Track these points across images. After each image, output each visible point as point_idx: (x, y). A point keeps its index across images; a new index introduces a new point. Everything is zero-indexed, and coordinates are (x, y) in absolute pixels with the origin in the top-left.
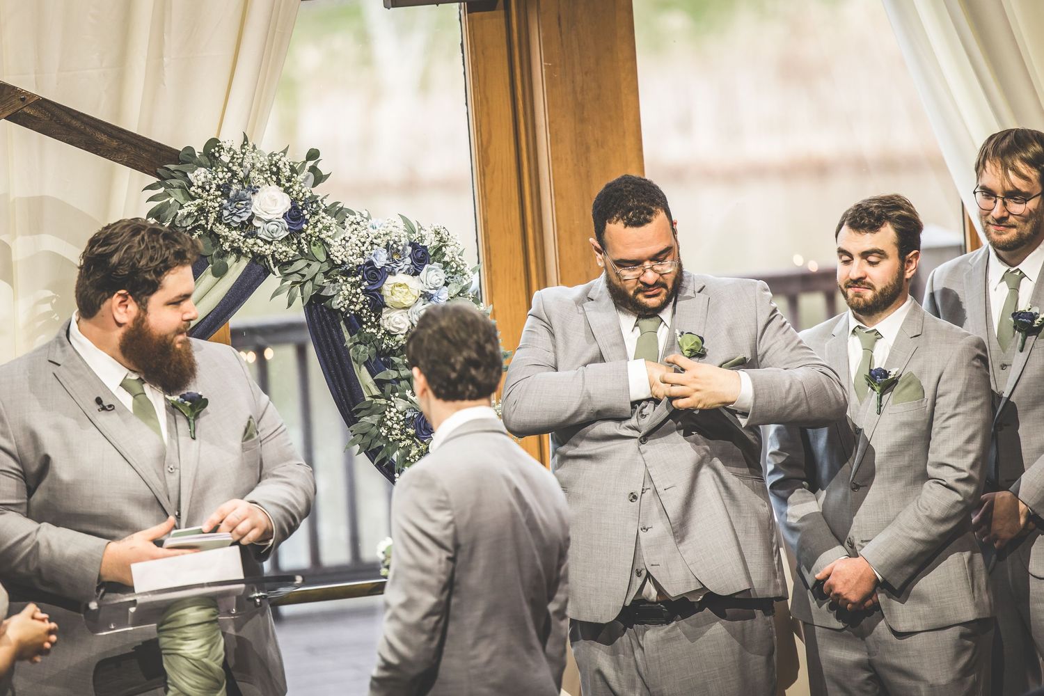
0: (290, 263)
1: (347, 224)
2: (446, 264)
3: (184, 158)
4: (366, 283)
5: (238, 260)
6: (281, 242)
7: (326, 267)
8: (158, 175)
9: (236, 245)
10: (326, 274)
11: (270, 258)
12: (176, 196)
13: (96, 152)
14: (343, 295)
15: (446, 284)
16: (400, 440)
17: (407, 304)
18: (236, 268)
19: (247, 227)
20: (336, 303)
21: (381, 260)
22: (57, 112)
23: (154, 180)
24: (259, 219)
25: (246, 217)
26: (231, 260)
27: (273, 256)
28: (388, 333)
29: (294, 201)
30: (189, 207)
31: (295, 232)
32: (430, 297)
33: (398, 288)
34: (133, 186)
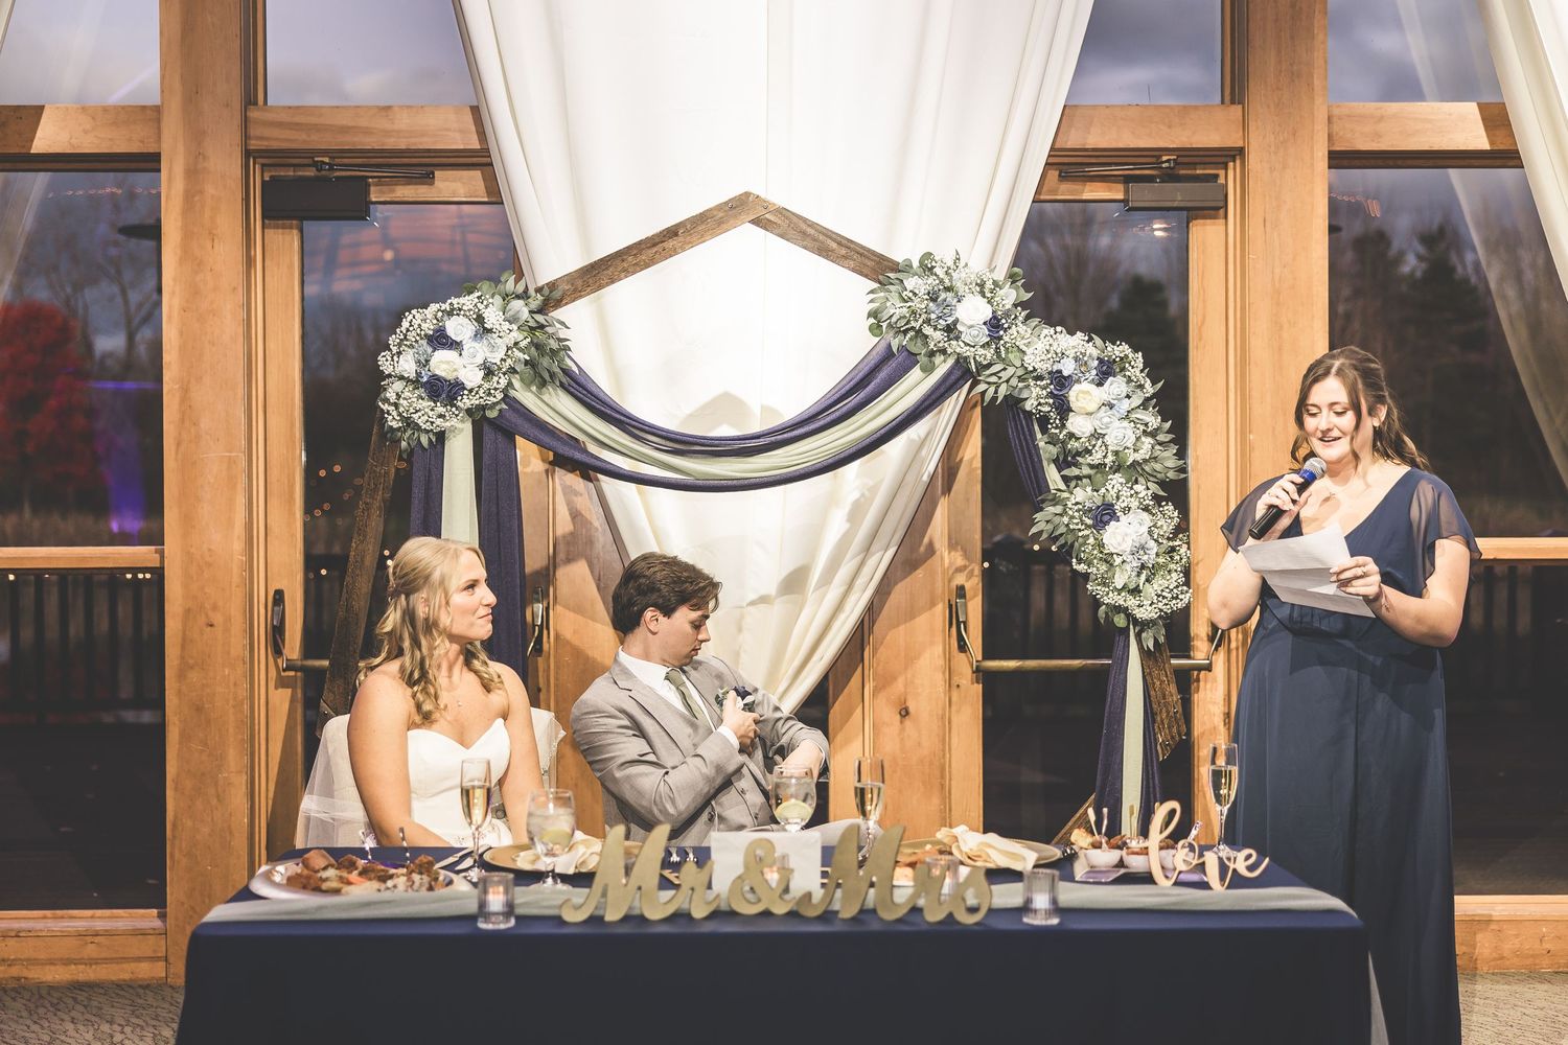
0: (989, 365)
1: (1042, 336)
2: (1129, 380)
3: (903, 269)
4: (1052, 387)
5: (945, 361)
6: (983, 346)
7: (1020, 372)
8: (880, 283)
9: (941, 345)
10: (1021, 379)
11: (972, 361)
12: (895, 299)
13: (827, 257)
14: (1033, 397)
15: (1128, 397)
16: (1080, 530)
17: (1090, 409)
18: (943, 367)
19: (951, 330)
20: (1028, 406)
21: (1068, 367)
22: (795, 219)
23: (876, 285)
24: (963, 324)
25: (950, 320)
26: (938, 359)
27: (974, 358)
28: (1071, 435)
29: (994, 312)
30: (902, 311)
31: (995, 338)
32: (1111, 407)
33: (1084, 395)
34: (857, 290)
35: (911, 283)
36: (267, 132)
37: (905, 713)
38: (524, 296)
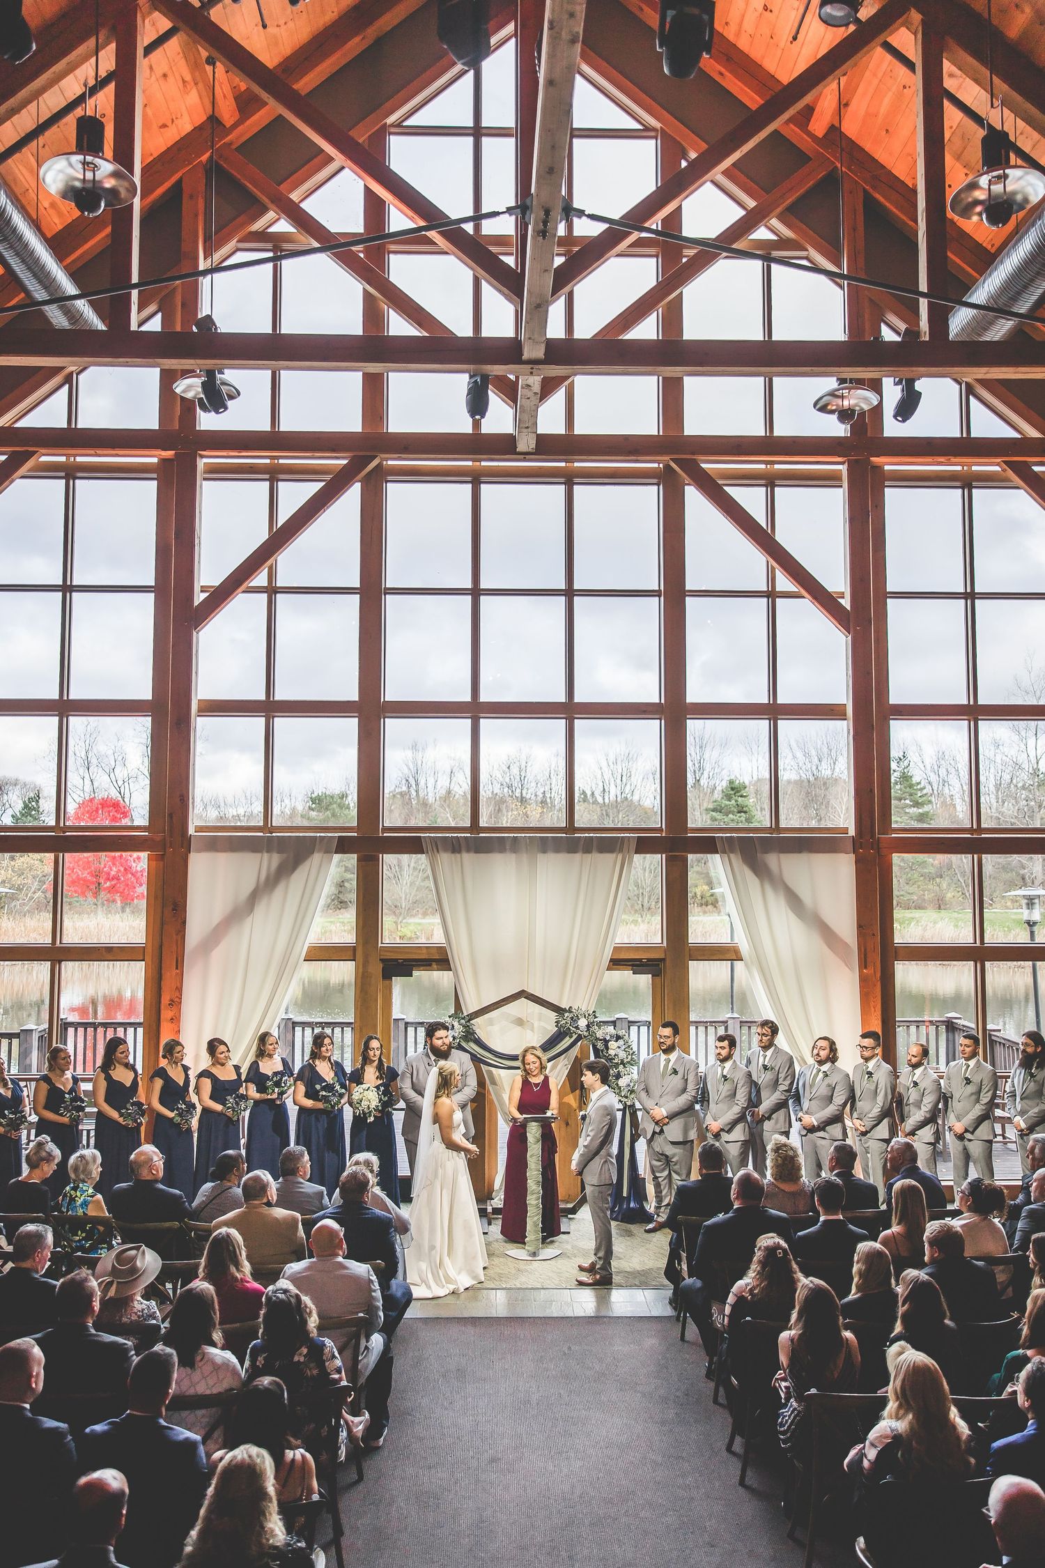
3: (564, 1010)
5: (576, 1035)
9: (574, 1031)
11: (582, 1035)
12: (562, 1018)
13: (545, 1007)
14: (600, 1045)
18: (575, 1037)
19: (577, 1028)
21: (608, 1038)
22: (537, 997)
23: (557, 1015)
24: (580, 1026)
25: (577, 1024)
26: (574, 1034)
29: (589, 1023)
30: (564, 1022)
31: (588, 1030)
32: (619, 1047)
33: (612, 1045)
34: (553, 1015)
35: (566, 1015)
36: (385, 953)
37: (567, 1124)
38: (463, 1019)
